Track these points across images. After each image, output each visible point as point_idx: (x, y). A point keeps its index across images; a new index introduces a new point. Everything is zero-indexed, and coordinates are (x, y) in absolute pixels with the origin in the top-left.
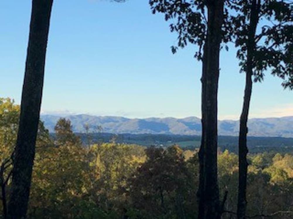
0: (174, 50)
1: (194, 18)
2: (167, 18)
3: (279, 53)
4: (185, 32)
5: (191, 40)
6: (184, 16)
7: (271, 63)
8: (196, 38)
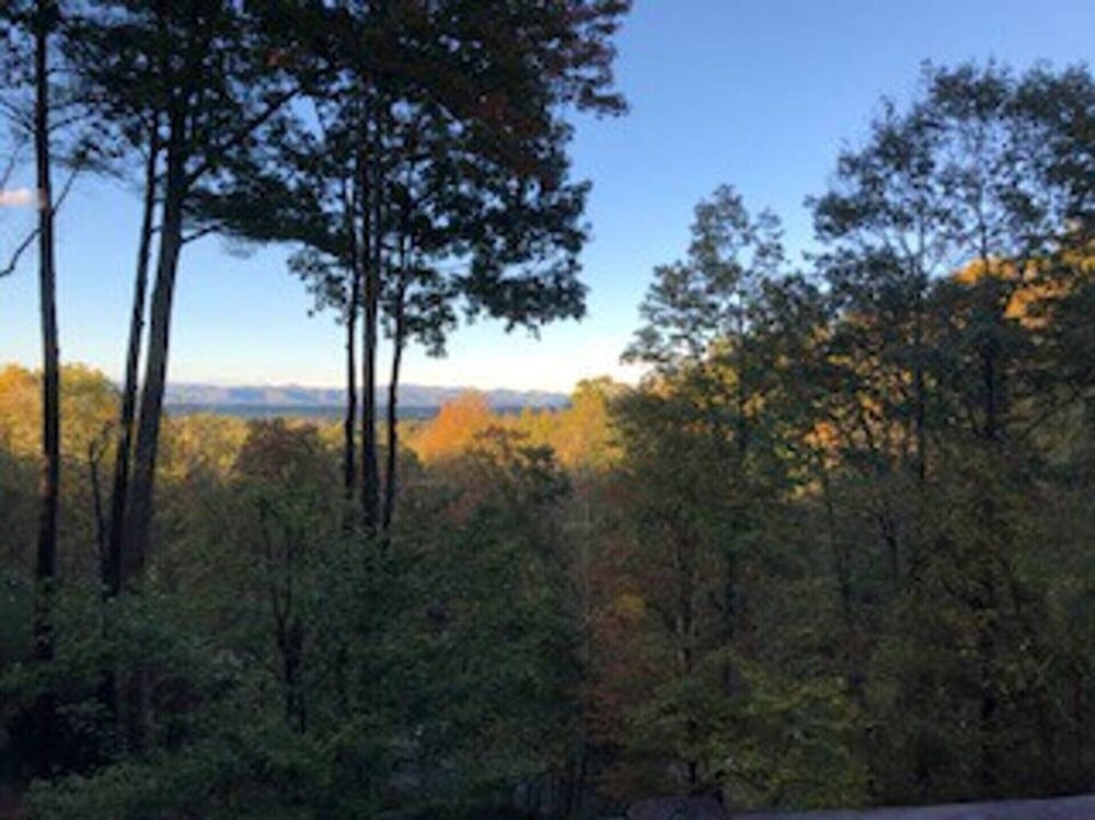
0: (310, 313)
1: (333, 281)
2: (303, 278)
3: (424, 321)
4: (323, 294)
5: (330, 303)
6: (322, 277)
7: (416, 330)
8: (336, 302)
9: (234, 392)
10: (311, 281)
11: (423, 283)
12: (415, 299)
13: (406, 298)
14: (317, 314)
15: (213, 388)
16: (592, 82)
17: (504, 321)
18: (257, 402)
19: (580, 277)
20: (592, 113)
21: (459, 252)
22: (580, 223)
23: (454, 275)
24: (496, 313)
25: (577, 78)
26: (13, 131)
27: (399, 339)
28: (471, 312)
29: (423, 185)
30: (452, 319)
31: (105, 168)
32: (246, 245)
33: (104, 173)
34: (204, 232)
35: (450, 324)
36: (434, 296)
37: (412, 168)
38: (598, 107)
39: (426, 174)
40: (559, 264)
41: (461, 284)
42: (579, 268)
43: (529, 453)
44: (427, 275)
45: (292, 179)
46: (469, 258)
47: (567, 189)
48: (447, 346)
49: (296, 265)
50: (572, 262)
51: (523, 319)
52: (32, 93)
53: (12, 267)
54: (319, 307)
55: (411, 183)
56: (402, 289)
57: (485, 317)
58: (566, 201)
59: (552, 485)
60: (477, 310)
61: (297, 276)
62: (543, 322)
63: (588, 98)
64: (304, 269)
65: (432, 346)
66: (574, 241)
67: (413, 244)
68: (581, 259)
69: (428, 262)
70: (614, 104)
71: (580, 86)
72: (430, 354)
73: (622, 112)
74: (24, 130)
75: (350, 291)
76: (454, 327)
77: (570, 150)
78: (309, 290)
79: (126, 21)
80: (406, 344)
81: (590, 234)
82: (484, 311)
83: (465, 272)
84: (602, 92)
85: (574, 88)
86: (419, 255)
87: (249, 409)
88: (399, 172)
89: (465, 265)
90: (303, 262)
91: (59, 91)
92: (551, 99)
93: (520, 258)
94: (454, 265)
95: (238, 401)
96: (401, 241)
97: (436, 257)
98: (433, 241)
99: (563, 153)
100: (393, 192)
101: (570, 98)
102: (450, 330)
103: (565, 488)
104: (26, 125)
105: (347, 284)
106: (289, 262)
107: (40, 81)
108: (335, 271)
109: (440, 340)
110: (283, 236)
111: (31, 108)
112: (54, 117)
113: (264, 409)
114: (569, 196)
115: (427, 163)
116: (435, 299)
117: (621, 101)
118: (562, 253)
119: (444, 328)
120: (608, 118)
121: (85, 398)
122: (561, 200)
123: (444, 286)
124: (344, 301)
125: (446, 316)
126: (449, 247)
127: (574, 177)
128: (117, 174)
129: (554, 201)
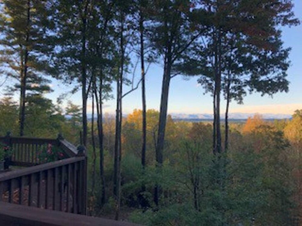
0: (204, 94)
1: (210, 85)
2: (202, 84)
3: (236, 94)
4: (207, 88)
5: (209, 91)
6: (207, 84)
7: (234, 97)
8: (211, 90)
9: (190, 115)
10: (204, 85)
11: (236, 83)
12: (234, 88)
13: (230, 88)
14: (206, 94)
15: (185, 115)
16: (286, 16)
17: (261, 93)
18: (196, 118)
19: (287, 78)
20: (287, 26)
21: (246, 73)
22: (287, 61)
23: (245, 80)
24: (258, 91)
25: (282, 16)
26: (136, 55)
27: (228, 99)
28: (251, 91)
29: (235, 56)
30: (245, 93)
31: (156, 61)
32: (188, 77)
33: (156, 63)
34: (176, 75)
35: (244, 94)
36: (239, 86)
37: (232, 51)
38: (289, 24)
39: (235, 52)
40: (280, 74)
41: (247, 83)
42: (286, 75)
43: (274, 133)
44: (237, 81)
45: (199, 58)
46: (250, 74)
47: (282, 51)
48: (243, 101)
49: (200, 81)
50: (284, 73)
51: (267, 92)
52: (140, 46)
53: (137, 87)
54: (206, 92)
55: (231, 55)
56: (229, 85)
57: (255, 92)
58: (282, 54)
59: (283, 144)
60: (253, 90)
61: (200, 84)
62: (273, 93)
63: (285, 21)
64: (202, 82)
65: (239, 101)
66: (285, 67)
67: (232, 73)
68: (287, 72)
69: (237, 77)
70: (296, 22)
71: (283, 18)
72: (238, 103)
73: (298, 24)
74: (138, 55)
75: (214, 87)
76: (246, 95)
77: (282, 39)
78: (203, 88)
79: (160, 25)
80: (231, 101)
81: (290, 64)
82: (255, 90)
83: (248, 79)
84: (291, 18)
85: (280, 19)
86: (234, 75)
87: (193, 120)
88: (228, 53)
89: (249, 77)
90: (202, 80)
91: (146, 44)
92: (273, 24)
93: (266, 74)
94: (245, 77)
95: (191, 118)
96: (229, 72)
97: (240, 75)
98: (238, 71)
99: (280, 40)
100: (226, 58)
101: (279, 22)
102: (244, 96)
103: (288, 144)
104: (138, 53)
105: (213, 85)
106: (198, 81)
107: (142, 43)
108: (210, 82)
109: (241, 99)
110: (197, 74)
111: (140, 49)
112: (145, 51)
113: (197, 120)
114: (283, 53)
115: (236, 49)
116: (239, 88)
117: (297, 21)
118: (280, 71)
119: (243, 96)
120: (293, 26)
121: (154, 117)
122: (280, 54)
123: (242, 84)
124: (213, 89)
125: (243, 92)
126: (243, 72)
127: (284, 47)
128: (158, 63)
129: (277, 55)
